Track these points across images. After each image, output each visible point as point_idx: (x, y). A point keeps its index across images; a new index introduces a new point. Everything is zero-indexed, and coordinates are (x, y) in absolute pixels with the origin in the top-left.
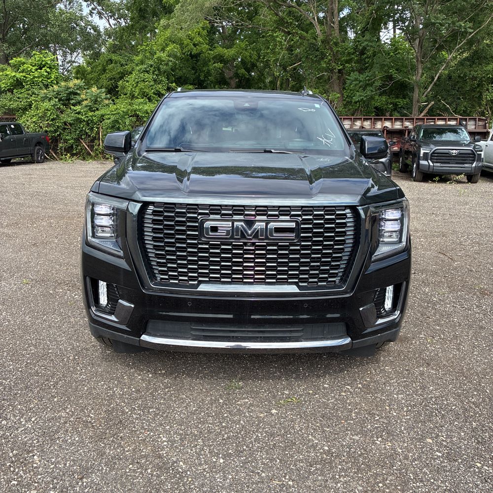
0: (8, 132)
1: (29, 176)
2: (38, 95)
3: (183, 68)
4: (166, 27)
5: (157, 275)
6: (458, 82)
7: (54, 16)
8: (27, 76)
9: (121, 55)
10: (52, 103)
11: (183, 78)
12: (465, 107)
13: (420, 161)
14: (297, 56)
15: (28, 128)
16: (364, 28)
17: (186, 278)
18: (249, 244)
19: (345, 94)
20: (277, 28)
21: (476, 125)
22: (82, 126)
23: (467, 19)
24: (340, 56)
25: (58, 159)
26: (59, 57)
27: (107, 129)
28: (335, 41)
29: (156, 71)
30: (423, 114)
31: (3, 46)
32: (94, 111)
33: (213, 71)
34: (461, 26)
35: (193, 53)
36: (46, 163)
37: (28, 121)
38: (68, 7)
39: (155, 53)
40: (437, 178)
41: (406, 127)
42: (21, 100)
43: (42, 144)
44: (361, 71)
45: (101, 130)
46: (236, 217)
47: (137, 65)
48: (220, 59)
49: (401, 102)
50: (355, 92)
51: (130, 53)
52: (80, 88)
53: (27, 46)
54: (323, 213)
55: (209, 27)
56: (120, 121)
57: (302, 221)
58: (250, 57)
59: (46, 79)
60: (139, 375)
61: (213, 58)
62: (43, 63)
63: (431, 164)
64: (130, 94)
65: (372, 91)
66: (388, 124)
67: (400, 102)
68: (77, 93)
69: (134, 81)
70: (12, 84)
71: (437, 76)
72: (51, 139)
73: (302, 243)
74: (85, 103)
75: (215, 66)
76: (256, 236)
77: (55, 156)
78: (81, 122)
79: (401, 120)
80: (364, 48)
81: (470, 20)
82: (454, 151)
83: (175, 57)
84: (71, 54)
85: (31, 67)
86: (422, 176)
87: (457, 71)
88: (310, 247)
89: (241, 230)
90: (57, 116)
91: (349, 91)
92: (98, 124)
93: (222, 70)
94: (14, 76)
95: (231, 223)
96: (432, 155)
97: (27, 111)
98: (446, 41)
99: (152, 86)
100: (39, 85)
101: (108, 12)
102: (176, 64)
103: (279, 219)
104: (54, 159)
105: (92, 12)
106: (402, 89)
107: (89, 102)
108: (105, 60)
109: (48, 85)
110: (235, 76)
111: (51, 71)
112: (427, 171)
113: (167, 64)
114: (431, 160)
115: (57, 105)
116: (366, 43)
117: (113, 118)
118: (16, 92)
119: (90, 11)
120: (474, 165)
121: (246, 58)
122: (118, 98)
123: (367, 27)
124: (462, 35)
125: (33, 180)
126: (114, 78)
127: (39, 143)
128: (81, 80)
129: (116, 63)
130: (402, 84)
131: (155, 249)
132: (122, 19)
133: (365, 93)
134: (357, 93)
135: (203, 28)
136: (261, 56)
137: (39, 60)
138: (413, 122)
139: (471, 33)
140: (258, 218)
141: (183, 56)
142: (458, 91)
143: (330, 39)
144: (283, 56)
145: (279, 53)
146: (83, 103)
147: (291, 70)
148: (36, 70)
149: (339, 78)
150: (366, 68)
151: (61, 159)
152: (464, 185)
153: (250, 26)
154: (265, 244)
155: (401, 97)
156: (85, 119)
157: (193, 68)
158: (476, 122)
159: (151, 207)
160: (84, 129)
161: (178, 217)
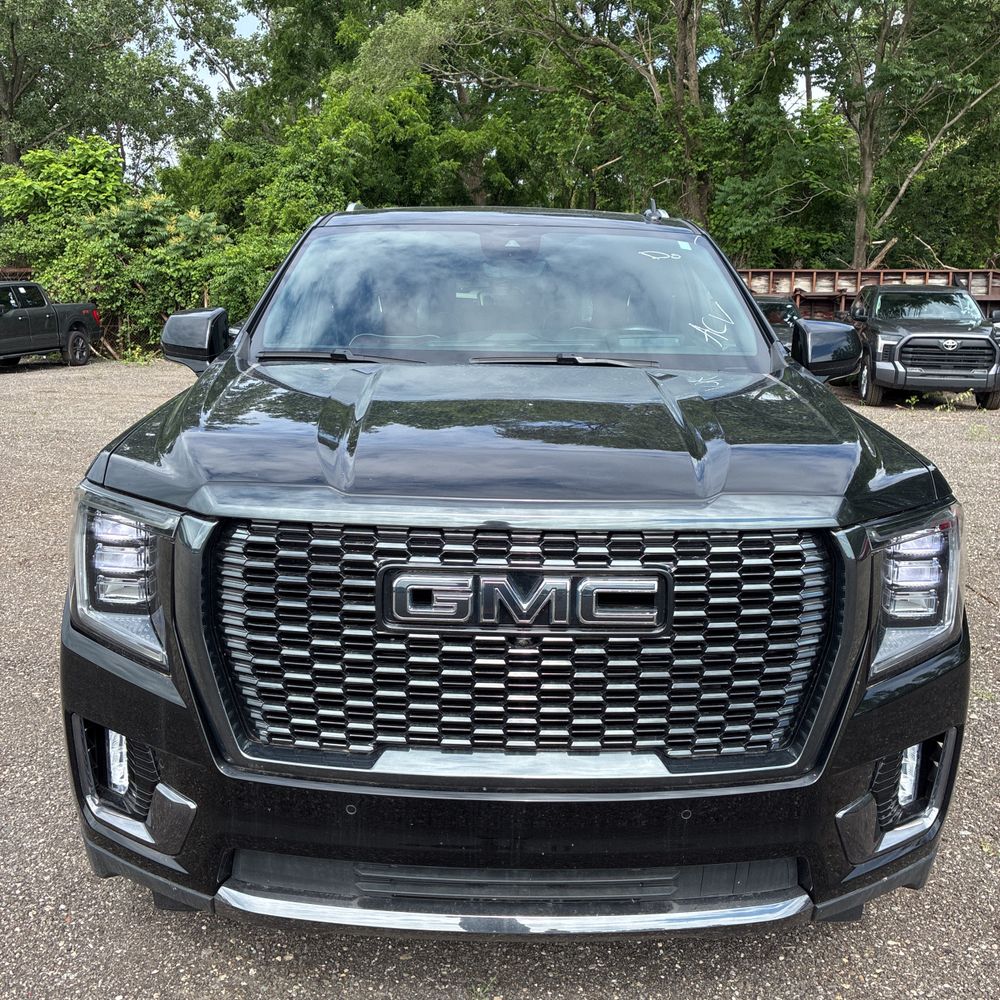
0: (13, 302)
1: (49, 395)
2: (78, 225)
3: (378, 171)
4: (342, 88)
5: (258, 724)
6: (946, 197)
7: (115, 66)
8: (56, 186)
9: (251, 145)
10: (107, 241)
11: (378, 190)
12: (962, 249)
13: (877, 363)
14: (611, 145)
15: (56, 293)
16: (751, 87)
17: (342, 736)
18: (522, 640)
19: (712, 222)
20: (571, 87)
21: (987, 286)
22: (167, 289)
23: (967, 68)
24: (701, 144)
25: (117, 357)
26: (127, 150)
27: (220, 294)
28: (691, 113)
29: (321, 176)
30: (874, 264)
31: (11, 126)
32: (192, 258)
33: (439, 175)
34: (955, 81)
35: (397, 140)
36: (91, 366)
37: (56, 278)
38: (147, 50)
39: (320, 139)
40: (913, 399)
41: (841, 291)
42: (43, 236)
43: (84, 326)
44: (746, 175)
45: (207, 298)
46: (483, 562)
47: (284, 164)
48: (454, 151)
49: (828, 239)
50: (734, 219)
51: (271, 142)
52: (165, 211)
53: (59, 127)
54: (736, 549)
55: (431, 86)
56: (246, 279)
57: (676, 572)
58: (516, 147)
59: (96, 194)
60: (223, 969)
61: (439, 151)
62: (90, 160)
63: (901, 369)
64: (269, 223)
65: (769, 215)
66: (803, 284)
67: (825, 240)
68: (158, 221)
69: (277, 196)
70: (24, 204)
71: (905, 184)
72: (104, 315)
73: (679, 638)
74: (173, 242)
75: (443, 167)
76: (543, 618)
77: (111, 350)
78: (164, 281)
79: (832, 276)
80: (753, 128)
81: (975, 70)
82: (950, 342)
83: (362, 148)
84: (152, 143)
85: (65, 168)
86: (881, 394)
87: (945, 175)
88: (699, 648)
89: (501, 602)
90: (116, 268)
91: (719, 217)
92: (200, 284)
93: (457, 175)
94: (30, 187)
95: (470, 580)
96: (902, 351)
97: (54, 258)
98: (922, 113)
99: (313, 206)
100: (79, 206)
101: (227, 60)
102: (363, 164)
103: (611, 569)
104: (109, 356)
105: (195, 60)
106: (828, 212)
107: (183, 240)
108: (218, 155)
109: (99, 205)
110: (485, 187)
111: (106, 176)
112: (892, 385)
113: (344, 163)
114: (900, 360)
115: (116, 246)
116: (756, 117)
117: (231, 272)
118: (34, 221)
119: (192, 58)
120: (992, 372)
121: (506, 149)
122: (243, 232)
123: (758, 86)
124: (956, 100)
125: (57, 403)
126: (238, 192)
127: (77, 325)
128: (168, 196)
129: (241, 160)
130: (829, 202)
131: (253, 652)
132: (256, 73)
133: (756, 220)
134: (738, 220)
135: (419, 90)
136: (538, 144)
137: (81, 156)
138: (857, 279)
139: (975, 97)
140: (550, 564)
141: (378, 146)
142: (945, 217)
143: (681, 110)
144: (584, 146)
145: (575, 140)
146: (171, 241)
147: (599, 173)
148: (76, 174)
149: (699, 189)
150: (756, 170)
151: (125, 357)
152: (973, 413)
153: (516, 84)
154: (570, 640)
155: (828, 228)
156: (175, 275)
157: (399, 171)
158: (988, 281)
159: (241, 534)
160: (171, 294)
161: (318, 561)
